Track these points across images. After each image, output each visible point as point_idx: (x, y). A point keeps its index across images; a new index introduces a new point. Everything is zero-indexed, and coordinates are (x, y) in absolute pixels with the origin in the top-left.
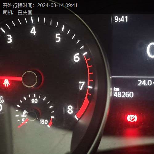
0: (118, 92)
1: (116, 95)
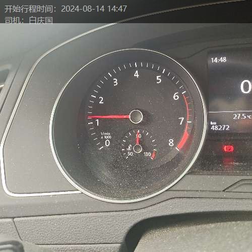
0: (215, 125)
1: (213, 128)
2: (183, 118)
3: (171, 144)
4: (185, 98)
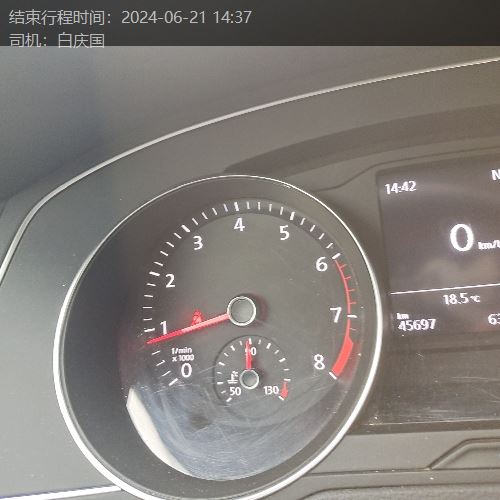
1: (402, 327)
2: (339, 309)
3: (320, 366)
4: (340, 268)
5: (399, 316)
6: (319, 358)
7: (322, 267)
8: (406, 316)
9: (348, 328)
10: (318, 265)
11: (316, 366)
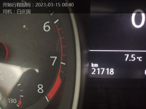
2: (56, 58)
3: (40, 91)
4: (58, 30)
5: (92, 65)
6: (40, 87)
7: (47, 28)
8: (96, 65)
9: (60, 71)
10: (44, 27)
11: (38, 91)
